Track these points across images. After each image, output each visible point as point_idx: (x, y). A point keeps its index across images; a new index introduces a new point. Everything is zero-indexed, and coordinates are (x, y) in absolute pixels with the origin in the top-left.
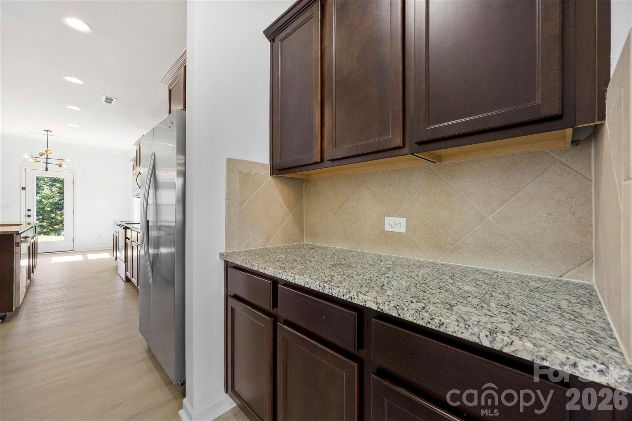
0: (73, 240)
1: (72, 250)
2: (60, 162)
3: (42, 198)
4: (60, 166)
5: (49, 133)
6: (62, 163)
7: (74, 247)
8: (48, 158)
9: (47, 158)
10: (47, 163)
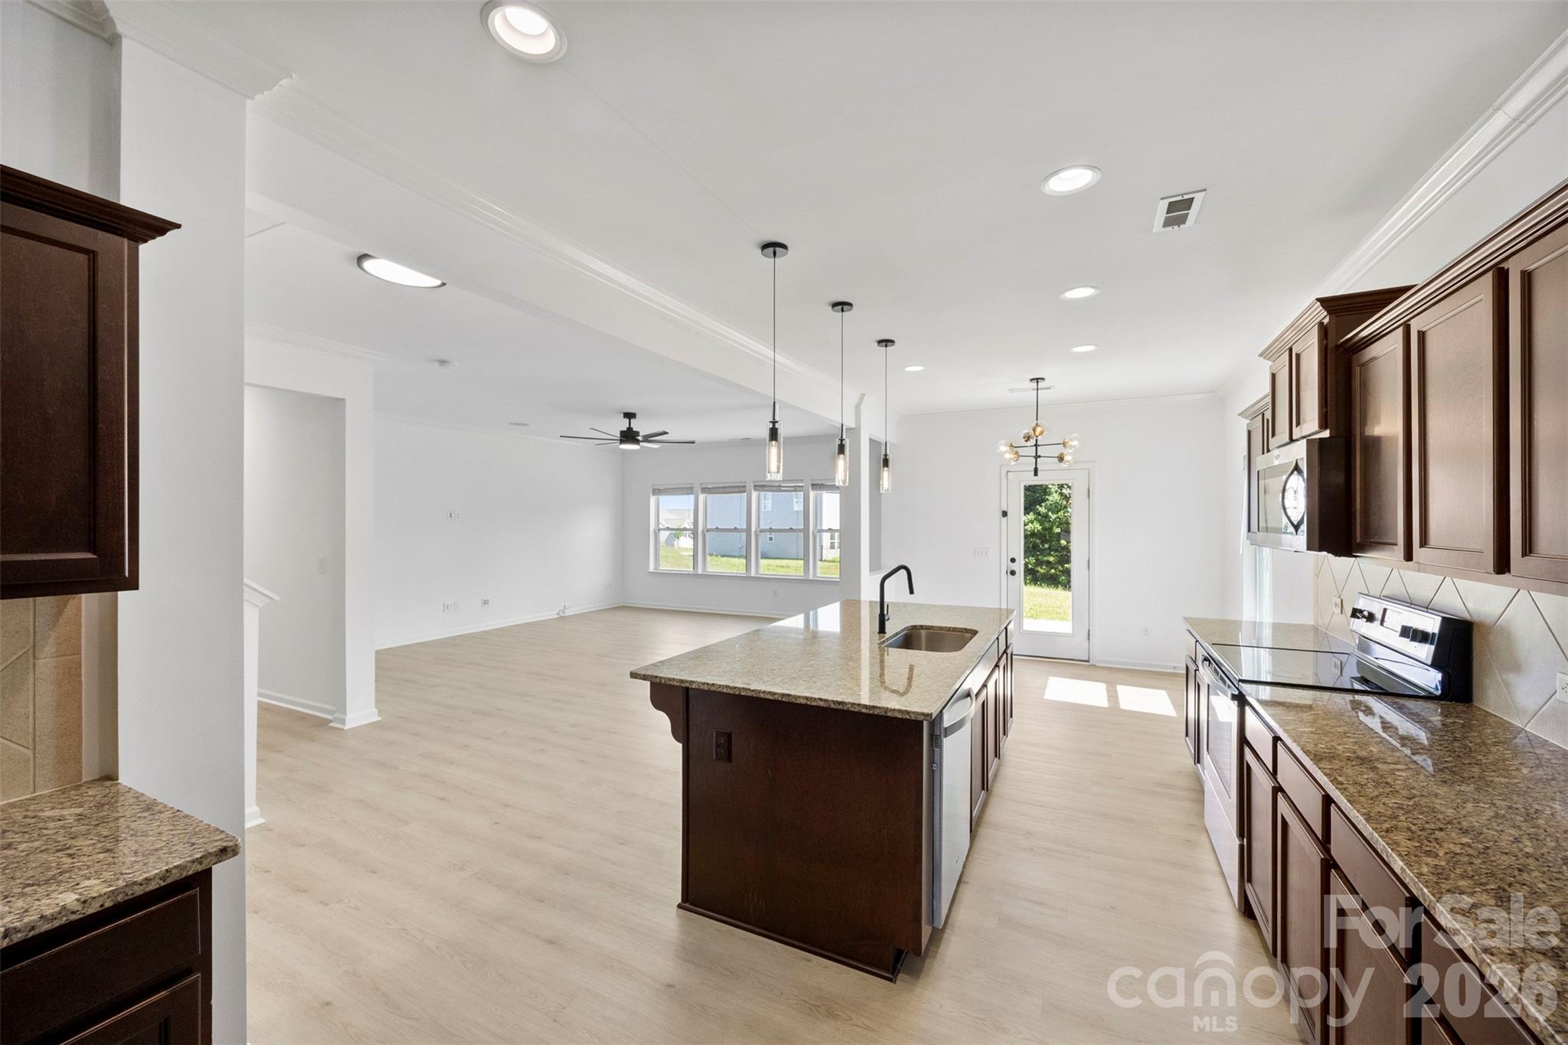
0: (1089, 635)
1: (1087, 659)
2: (1060, 449)
3: (1049, 510)
4: (1061, 459)
5: (1041, 384)
6: (1065, 451)
7: (1091, 654)
8: (1038, 443)
9: (1036, 445)
10: (1037, 457)
